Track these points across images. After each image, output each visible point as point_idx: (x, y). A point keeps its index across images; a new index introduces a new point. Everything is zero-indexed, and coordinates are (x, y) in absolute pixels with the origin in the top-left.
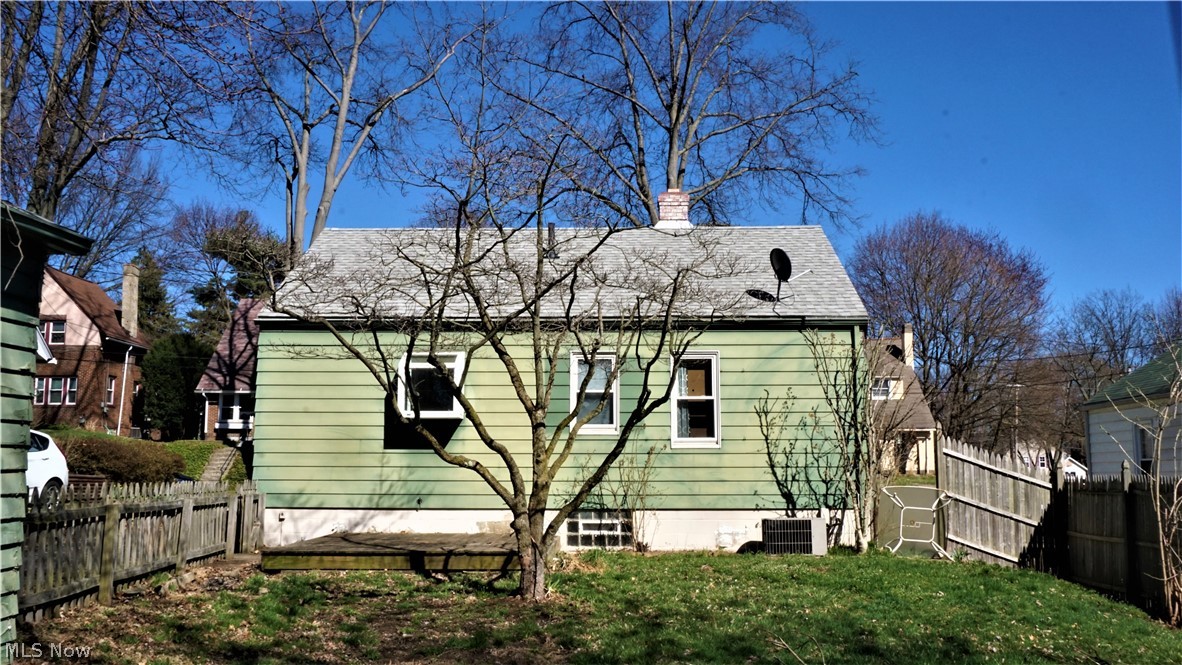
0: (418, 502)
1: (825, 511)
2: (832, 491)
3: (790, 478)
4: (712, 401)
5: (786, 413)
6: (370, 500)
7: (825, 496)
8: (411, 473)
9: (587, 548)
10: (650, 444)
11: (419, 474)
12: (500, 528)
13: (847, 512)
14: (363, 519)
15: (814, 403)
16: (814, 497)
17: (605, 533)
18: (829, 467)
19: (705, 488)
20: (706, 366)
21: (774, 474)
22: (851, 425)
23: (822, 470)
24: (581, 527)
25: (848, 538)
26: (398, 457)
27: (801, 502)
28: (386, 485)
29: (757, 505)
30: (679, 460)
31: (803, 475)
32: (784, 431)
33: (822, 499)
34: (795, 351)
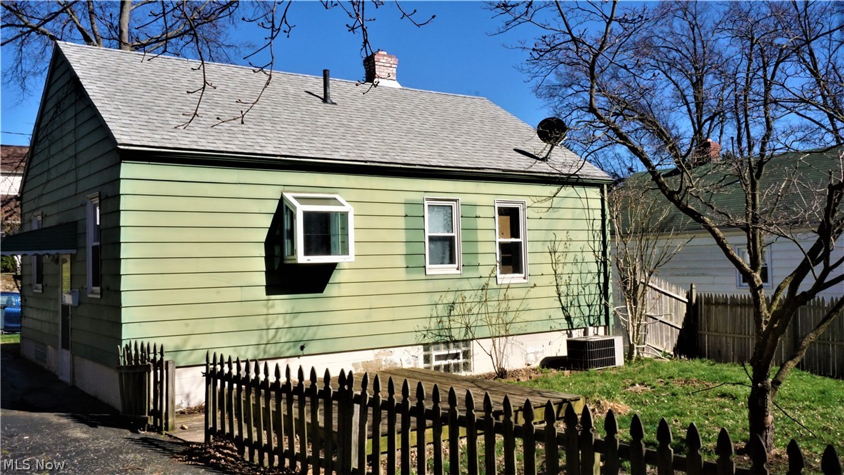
0: (301, 348)
1: (590, 329)
2: (592, 313)
3: (569, 304)
4: (519, 244)
5: (566, 253)
7: (589, 316)
8: (294, 320)
10: (483, 281)
13: (600, 328)
15: (582, 244)
16: (582, 319)
18: (590, 294)
20: (514, 213)
23: (587, 297)
24: (432, 358)
28: (272, 333)
29: (551, 327)
31: (576, 300)
33: (587, 319)
34: (571, 203)
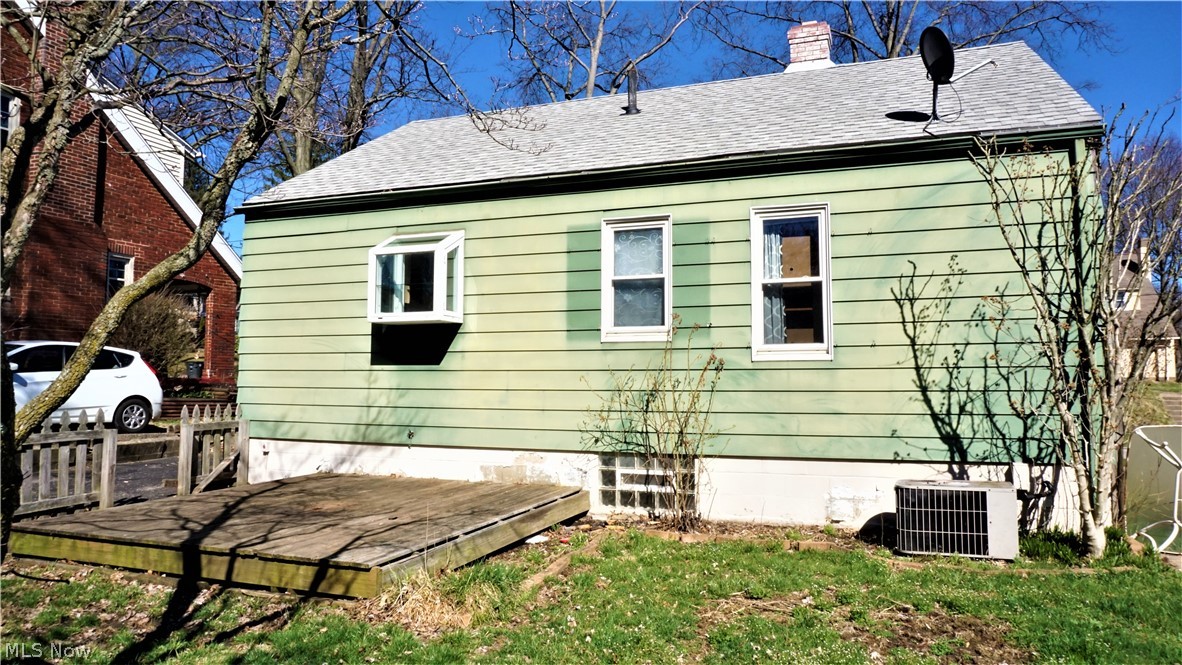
0: (407, 436)
1: (1021, 470)
2: (1035, 432)
3: (955, 409)
4: (818, 285)
5: (948, 300)
6: (356, 431)
7: (1023, 440)
8: (401, 396)
9: (628, 510)
10: (719, 355)
11: (411, 399)
12: (510, 476)
13: (1064, 471)
14: (350, 454)
15: (1000, 281)
16: (1000, 443)
17: (654, 488)
18: (1028, 390)
19: (806, 425)
20: (807, 228)
21: (927, 401)
22: (1070, 318)
23: (1016, 397)
24: (618, 478)
25: (1065, 517)
26: (389, 376)
27: (975, 450)
28: (374, 411)
29: (896, 454)
30: (764, 380)
31: (979, 404)
32: (945, 330)
33: (1015, 447)
34: (964, 194)
